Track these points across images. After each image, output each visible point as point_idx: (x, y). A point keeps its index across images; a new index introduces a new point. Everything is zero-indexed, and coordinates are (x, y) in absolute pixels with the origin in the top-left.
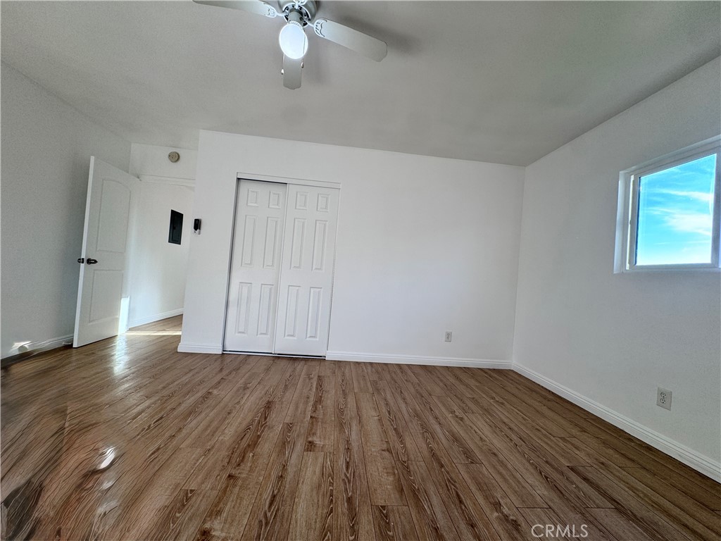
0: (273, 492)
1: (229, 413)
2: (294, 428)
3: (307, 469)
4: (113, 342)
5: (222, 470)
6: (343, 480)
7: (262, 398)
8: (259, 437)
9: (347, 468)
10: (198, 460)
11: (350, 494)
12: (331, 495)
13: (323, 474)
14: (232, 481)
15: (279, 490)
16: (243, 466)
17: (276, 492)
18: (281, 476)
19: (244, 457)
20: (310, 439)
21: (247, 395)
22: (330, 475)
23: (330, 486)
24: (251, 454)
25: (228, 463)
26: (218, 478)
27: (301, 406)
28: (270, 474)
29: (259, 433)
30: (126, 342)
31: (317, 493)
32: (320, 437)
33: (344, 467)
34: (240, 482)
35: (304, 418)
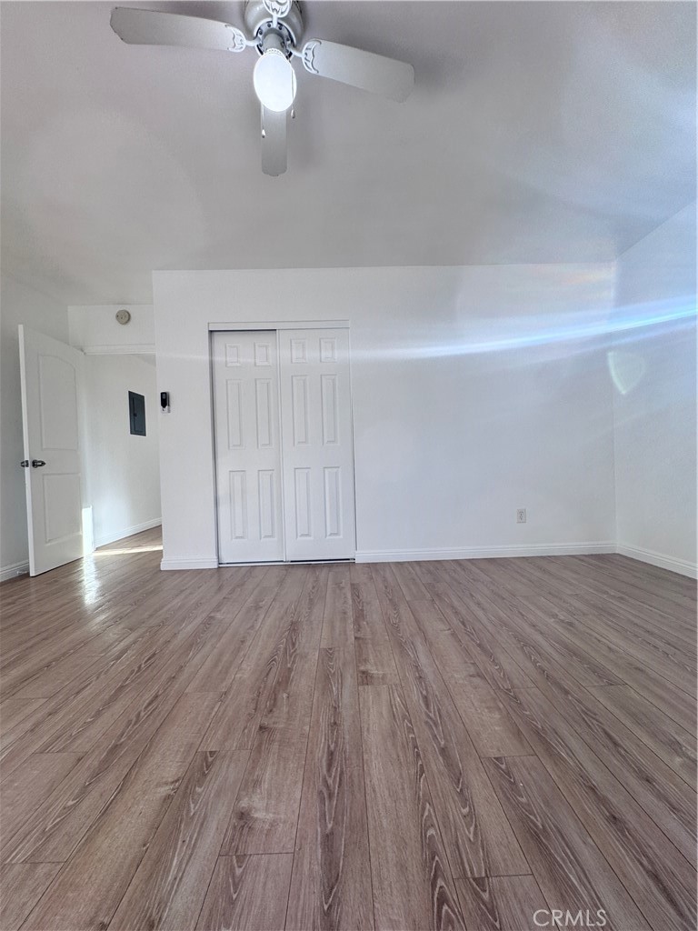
0: (329, 747)
1: (243, 642)
2: (336, 654)
3: (369, 710)
4: (78, 566)
5: (248, 720)
6: (426, 723)
7: (282, 618)
8: (290, 670)
9: (427, 706)
10: (213, 709)
11: (443, 743)
12: (416, 747)
13: (394, 716)
14: (266, 733)
15: (336, 743)
16: (276, 712)
17: (332, 747)
18: (335, 723)
19: (275, 700)
20: (362, 668)
21: (262, 617)
22: (404, 717)
23: (409, 732)
24: (285, 695)
25: (255, 710)
26: (246, 731)
27: (338, 624)
28: (318, 721)
29: (289, 665)
30: (96, 564)
31: (393, 744)
32: (376, 665)
33: (423, 705)
34: (278, 736)
35: (347, 640)
